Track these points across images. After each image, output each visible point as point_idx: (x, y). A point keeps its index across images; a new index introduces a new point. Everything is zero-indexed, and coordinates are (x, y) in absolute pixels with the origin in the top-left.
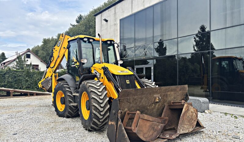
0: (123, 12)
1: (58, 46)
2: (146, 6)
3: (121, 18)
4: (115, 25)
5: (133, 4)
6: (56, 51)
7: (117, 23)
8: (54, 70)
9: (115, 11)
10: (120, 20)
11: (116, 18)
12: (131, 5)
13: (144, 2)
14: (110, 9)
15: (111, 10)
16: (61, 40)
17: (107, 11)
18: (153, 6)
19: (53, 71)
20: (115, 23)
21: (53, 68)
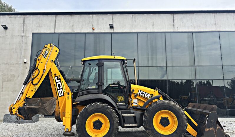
0: (39, 26)
1: (44, 57)
2: (76, 31)
3: (35, 32)
4: (23, 36)
5: (56, 24)
6: (42, 63)
7: (27, 36)
8: (38, 88)
9: (24, 21)
10: (33, 34)
11: (25, 29)
12: (54, 23)
13: (73, 26)
14: (13, 16)
15: (15, 18)
16: (48, 50)
17: (7, 16)
18: (85, 33)
19: (35, 89)
20: (24, 34)
21: (36, 86)
